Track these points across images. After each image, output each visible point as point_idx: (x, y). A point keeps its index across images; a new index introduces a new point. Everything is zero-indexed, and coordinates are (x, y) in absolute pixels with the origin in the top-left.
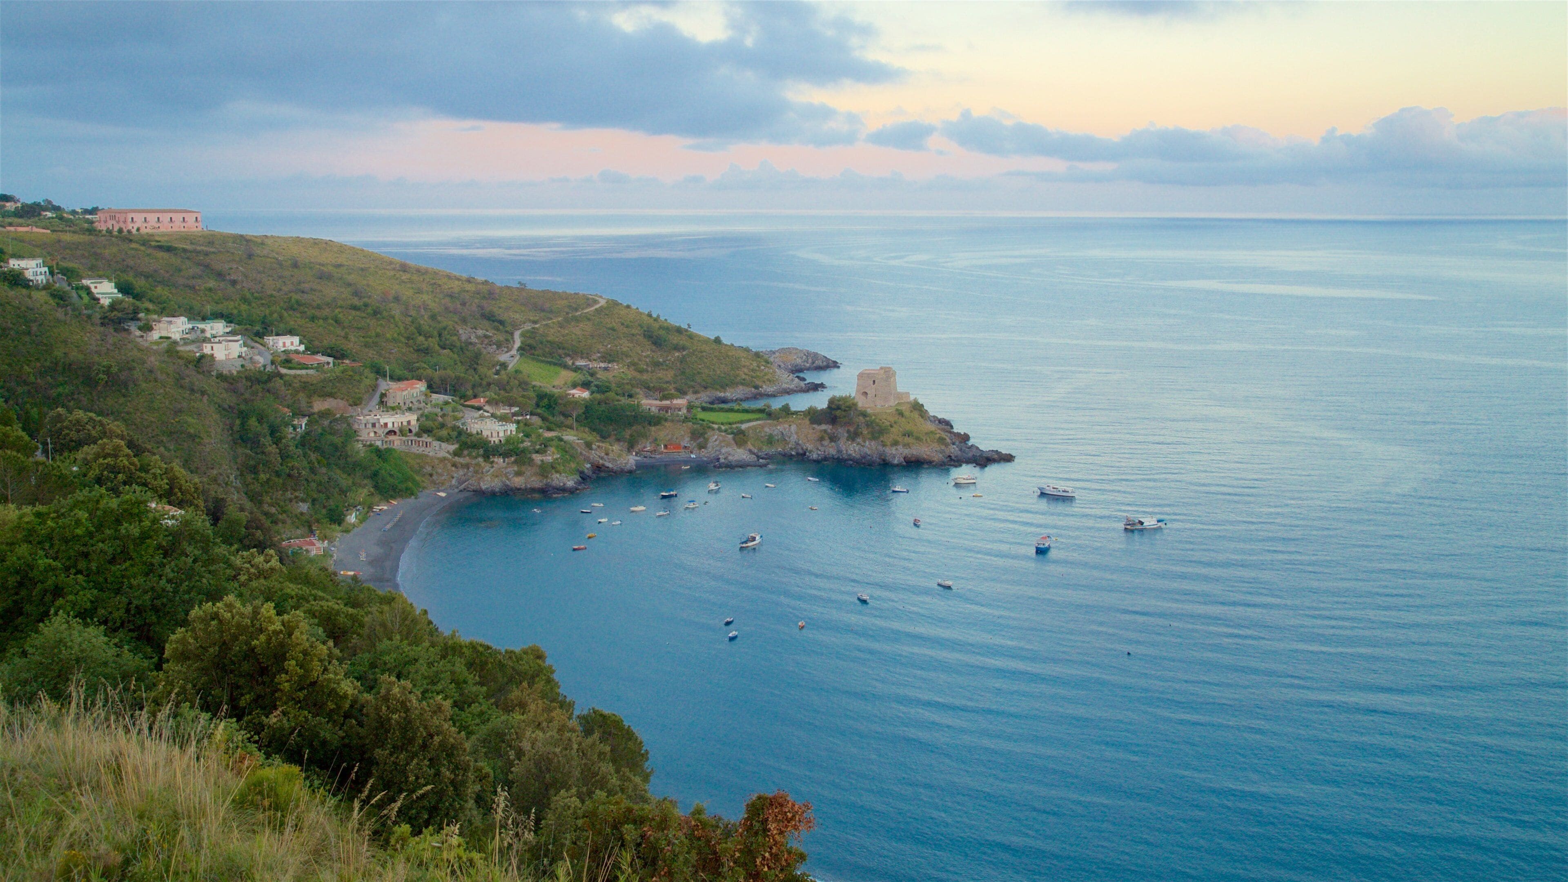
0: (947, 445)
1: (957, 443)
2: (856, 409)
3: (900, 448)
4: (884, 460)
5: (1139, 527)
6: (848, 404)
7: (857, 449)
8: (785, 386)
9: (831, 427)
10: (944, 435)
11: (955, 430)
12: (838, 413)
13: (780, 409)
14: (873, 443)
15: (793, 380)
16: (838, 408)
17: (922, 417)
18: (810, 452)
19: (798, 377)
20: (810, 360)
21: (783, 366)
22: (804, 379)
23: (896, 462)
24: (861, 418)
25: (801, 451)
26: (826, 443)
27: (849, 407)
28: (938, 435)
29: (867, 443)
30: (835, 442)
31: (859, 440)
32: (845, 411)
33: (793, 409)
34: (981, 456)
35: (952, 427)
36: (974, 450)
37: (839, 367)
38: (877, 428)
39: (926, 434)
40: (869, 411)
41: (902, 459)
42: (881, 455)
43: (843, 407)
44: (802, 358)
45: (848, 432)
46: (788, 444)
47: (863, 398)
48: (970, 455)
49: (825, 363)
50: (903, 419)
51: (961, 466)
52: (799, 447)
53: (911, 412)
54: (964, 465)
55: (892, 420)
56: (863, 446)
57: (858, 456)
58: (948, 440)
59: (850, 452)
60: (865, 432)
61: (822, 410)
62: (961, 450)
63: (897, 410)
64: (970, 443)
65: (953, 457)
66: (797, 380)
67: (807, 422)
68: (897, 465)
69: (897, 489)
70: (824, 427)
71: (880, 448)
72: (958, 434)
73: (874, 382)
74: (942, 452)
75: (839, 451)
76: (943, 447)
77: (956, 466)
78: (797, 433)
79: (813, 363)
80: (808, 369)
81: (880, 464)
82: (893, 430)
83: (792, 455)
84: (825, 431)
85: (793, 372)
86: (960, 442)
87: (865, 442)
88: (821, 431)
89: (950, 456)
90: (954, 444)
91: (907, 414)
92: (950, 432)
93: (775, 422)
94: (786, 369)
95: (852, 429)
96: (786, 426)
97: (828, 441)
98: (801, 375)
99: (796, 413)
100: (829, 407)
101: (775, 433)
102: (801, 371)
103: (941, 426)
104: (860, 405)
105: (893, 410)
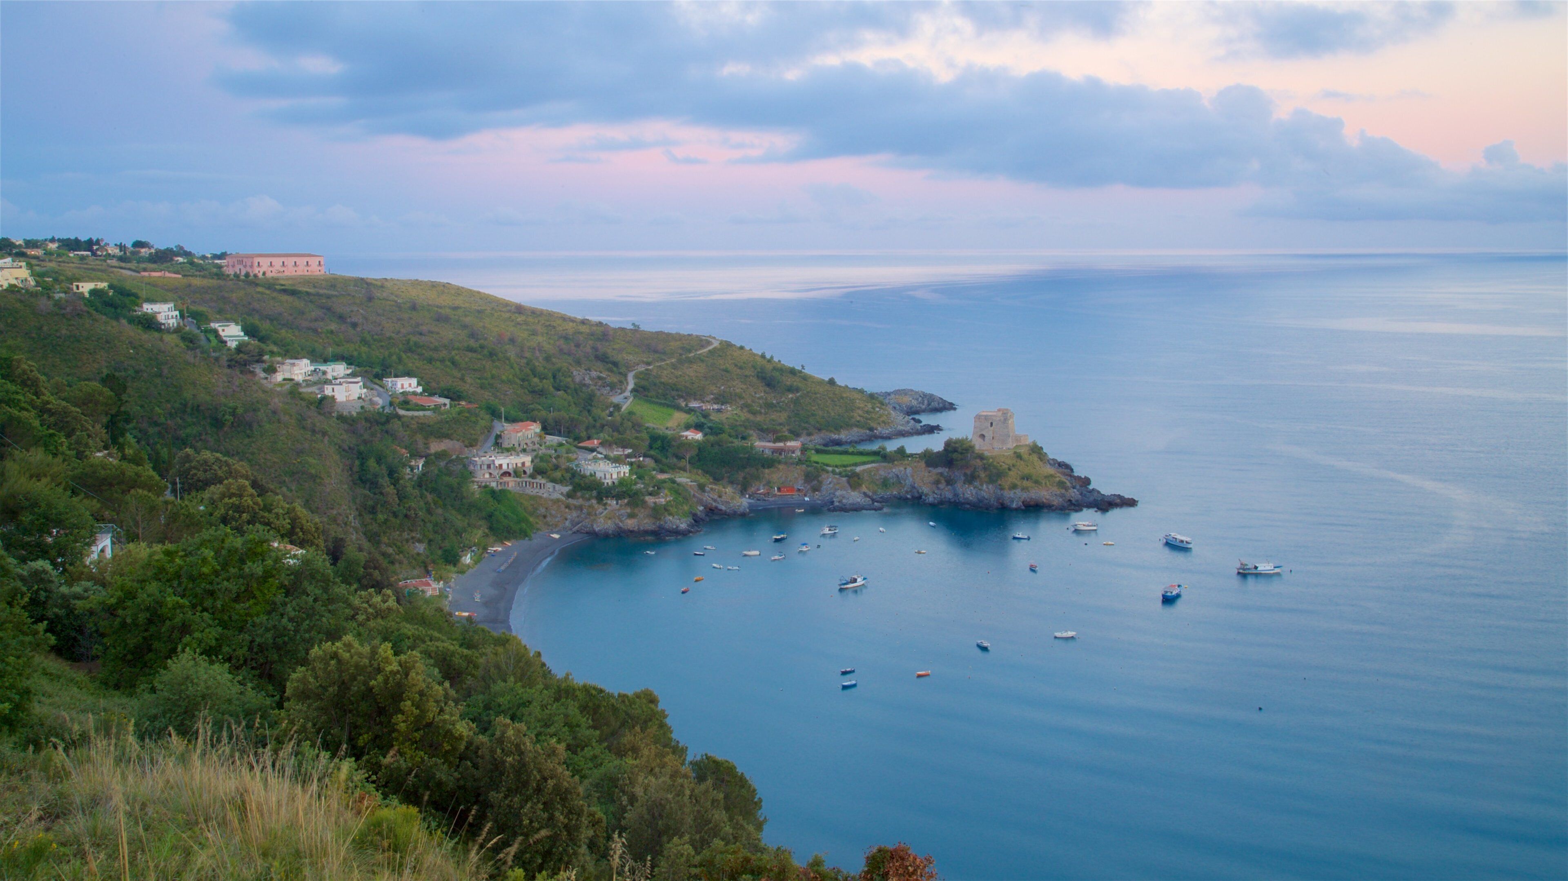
0: (1066, 489)
1: (1078, 487)
2: (973, 452)
3: (1018, 491)
4: (1002, 504)
5: (1254, 571)
6: (965, 446)
7: (974, 492)
8: (901, 428)
9: (947, 470)
10: (1063, 479)
11: (1076, 474)
12: (955, 456)
13: (895, 451)
14: (990, 486)
15: (908, 422)
16: (955, 450)
17: (1041, 460)
18: (926, 495)
19: (913, 419)
20: (926, 402)
21: (898, 407)
22: (920, 421)
23: (1014, 506)
24: (978, 460)
25: (916, 495)
26: (941, 486)
27: (967, 450)
28: (1058, 479)
29: (985, 486)
30: (951, 485)
31: (977, 483)
32: (962, 453)
33: (908, 451)
34: (1102, 500)
35: (1072, 470)
36: (1096, 494)
37: (955, 409)
38: (994, 471)
39: (1046, 477)
40: (987, 454)
41: (1020, 503)
42: (998, 499)
43: (960, 450)
44: (917, 399)
45: (965, 475)
46: (903, 487)
47: (980, 440)
48: (1091, 499)
49: (941, 405)
50: (1022, 462)
51: (1081, 510)
52: (915, 490)
53: (1030, 454)
54: (1085, 510)
55: (1010, 462)
56: (981, 490)
57: (975, 500)
58: (1068, 484)
59: (967, 496)
60: (983, 475)
61: (938, 452)
62: (1081, 494)
63: (1015, 453)
64: (1091, 487)
65: (1074, 502)
66: (912, 422)
67: (922, 464)
68: (1016, 509)
69: (1017, 536)
70: (940, 470)
71: (999, 492)
72: (1079, 478)
73: (992, 424)
74: (1062, 496)
75: (956, 495)
76: (1063, 491)
77: (1076, 511)
78: (912, 476)
79: (929, 404)
80: (924, 411)
81: (997, 508)
82: (1011, 473)
83: (907, 499)
84: (941, 474)
85: (908, 413)
86: (1081, 486)
87: (982, 485)
88: (937, 474)
89: (1070, 501)
90: (1074, 488)
91: (1025, 456)
92: (1071, 476)
93: (890, 465)
94: (901, 411)
95: (969, 472)
96: (902, 468)
97: (945, 484)
98: (917, 417)
99: (911, 455)
100: (945, 449)
101: (890, 476)
102: (917, 412)
103: (1060, 470)
104: (977, 447)
105: (1011, 453)
